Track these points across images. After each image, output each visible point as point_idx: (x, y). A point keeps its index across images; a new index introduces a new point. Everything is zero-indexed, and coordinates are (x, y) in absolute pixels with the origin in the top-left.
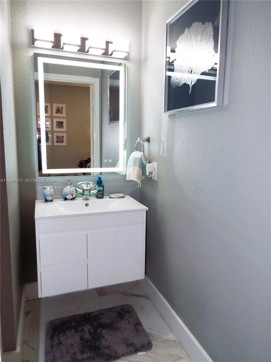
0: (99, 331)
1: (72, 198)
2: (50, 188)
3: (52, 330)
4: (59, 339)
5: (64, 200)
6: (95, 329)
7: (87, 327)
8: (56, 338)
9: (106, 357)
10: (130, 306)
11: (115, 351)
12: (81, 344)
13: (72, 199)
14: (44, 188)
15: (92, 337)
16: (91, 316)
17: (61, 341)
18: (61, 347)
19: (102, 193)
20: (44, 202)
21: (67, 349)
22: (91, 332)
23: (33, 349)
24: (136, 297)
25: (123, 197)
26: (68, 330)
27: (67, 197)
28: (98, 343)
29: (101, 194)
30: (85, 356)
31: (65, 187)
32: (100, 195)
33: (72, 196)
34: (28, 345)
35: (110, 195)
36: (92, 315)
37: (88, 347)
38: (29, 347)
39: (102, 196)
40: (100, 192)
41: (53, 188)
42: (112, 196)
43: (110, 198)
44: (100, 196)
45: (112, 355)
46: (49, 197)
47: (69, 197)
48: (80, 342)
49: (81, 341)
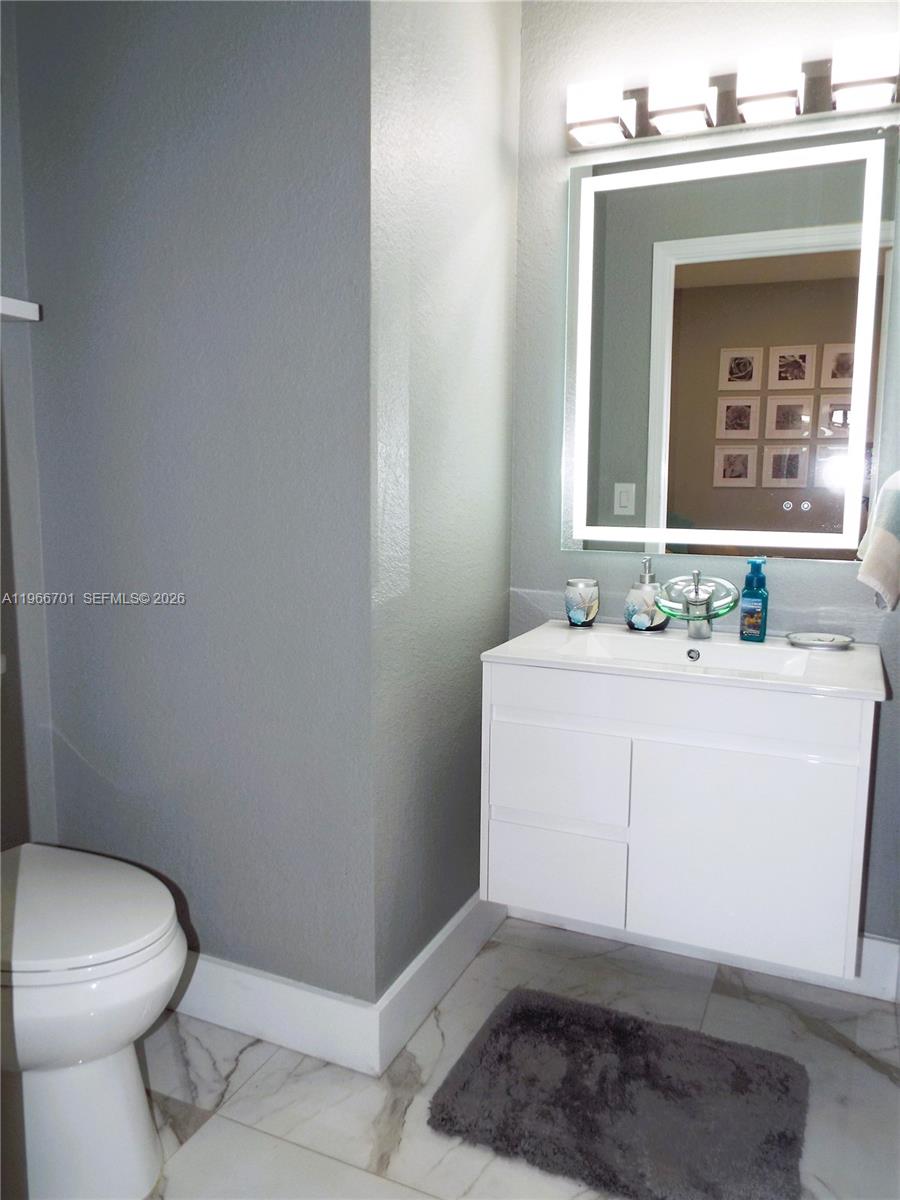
0: (632, 1086)
1: (648, 625)
2: (587, 586)
3: (509, 1014)
4: (509, 1046)
5: (627, 631)
6: (625, 1076)
7: (608, 1055)
8: (504, 1039)
9: (600, 1171)
10: (802, 1069)
11: (640, 1171)
12: (558, 1091)
13: (649, 629)
14: (569, 584)
15: (602, 1091)
16: (640, 1033)
17: (513, 1053)
18: (503, 1067)
19: (759, 621)
20: (564, 627)
21: (513, 1082)
22: (609, 1076)
23: (443, 1035)
24: (850, 1053)
25: (845, 648)
26: (549, 1037)
27: (635, 619)
28: (603, 1117)
29: (755, 626)
30: (546, 1129)
31: (633, 588)
32: (755, 629)
33: (652, 620)
34: (437, 1020)
35: (792, 636)
36: (645, 1032)
37: (567, 1111)
38: (438, 1026)
39: (756, 632)
40: (752, 617)
41: (597, 585)
42: (802, 638)
43: (793, 644)
44: (752, 631)
45: (623, 1179)
46: (579, 611)
47: (642, 620)
48: (559, 1085)
49: (563, 1083)
